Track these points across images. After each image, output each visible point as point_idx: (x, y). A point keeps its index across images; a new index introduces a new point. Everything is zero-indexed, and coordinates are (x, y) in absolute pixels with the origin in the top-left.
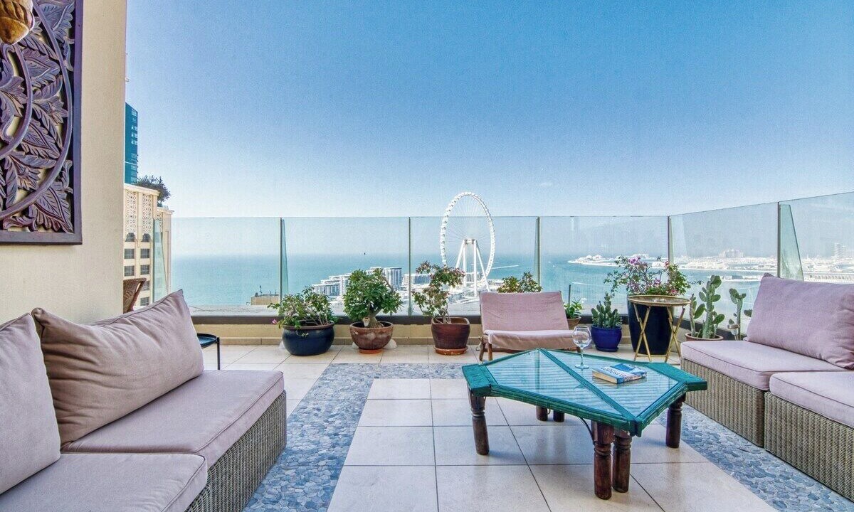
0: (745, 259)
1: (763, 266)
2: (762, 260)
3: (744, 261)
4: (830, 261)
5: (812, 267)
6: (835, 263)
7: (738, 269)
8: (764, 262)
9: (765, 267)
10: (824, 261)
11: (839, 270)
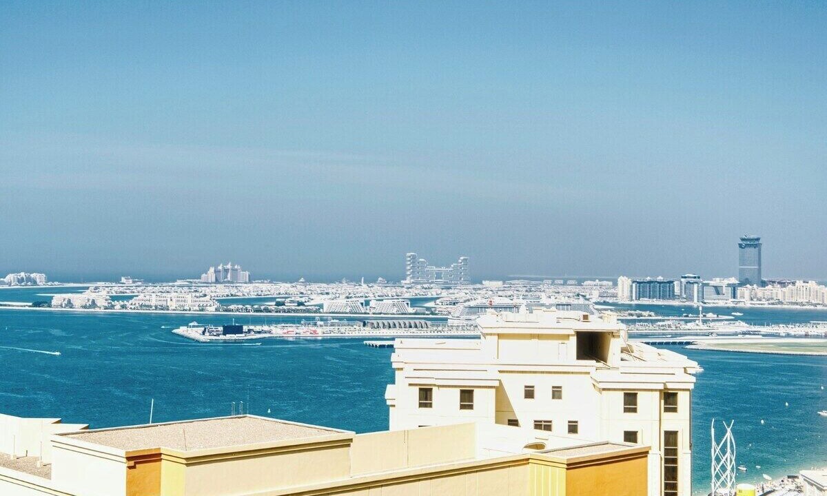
0: (251, 286)
1: (283, 304)
2: (283, 287)
3: (249, 290)
4: (399, 290)
5: (367, 303)
6: (407, 296)
7: (236, 311)
8: (287, 295)
9: (288, 305)
10: (390, 291)
11: (411, 310)
